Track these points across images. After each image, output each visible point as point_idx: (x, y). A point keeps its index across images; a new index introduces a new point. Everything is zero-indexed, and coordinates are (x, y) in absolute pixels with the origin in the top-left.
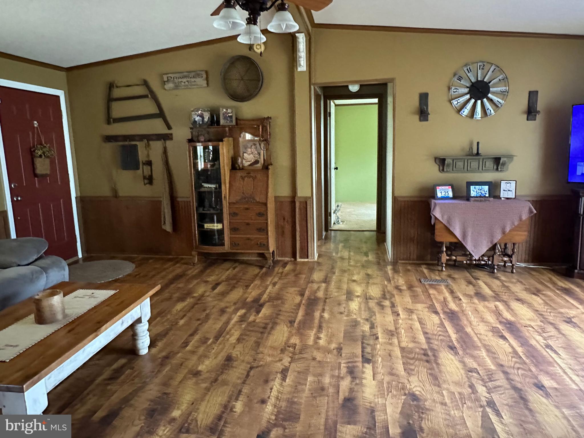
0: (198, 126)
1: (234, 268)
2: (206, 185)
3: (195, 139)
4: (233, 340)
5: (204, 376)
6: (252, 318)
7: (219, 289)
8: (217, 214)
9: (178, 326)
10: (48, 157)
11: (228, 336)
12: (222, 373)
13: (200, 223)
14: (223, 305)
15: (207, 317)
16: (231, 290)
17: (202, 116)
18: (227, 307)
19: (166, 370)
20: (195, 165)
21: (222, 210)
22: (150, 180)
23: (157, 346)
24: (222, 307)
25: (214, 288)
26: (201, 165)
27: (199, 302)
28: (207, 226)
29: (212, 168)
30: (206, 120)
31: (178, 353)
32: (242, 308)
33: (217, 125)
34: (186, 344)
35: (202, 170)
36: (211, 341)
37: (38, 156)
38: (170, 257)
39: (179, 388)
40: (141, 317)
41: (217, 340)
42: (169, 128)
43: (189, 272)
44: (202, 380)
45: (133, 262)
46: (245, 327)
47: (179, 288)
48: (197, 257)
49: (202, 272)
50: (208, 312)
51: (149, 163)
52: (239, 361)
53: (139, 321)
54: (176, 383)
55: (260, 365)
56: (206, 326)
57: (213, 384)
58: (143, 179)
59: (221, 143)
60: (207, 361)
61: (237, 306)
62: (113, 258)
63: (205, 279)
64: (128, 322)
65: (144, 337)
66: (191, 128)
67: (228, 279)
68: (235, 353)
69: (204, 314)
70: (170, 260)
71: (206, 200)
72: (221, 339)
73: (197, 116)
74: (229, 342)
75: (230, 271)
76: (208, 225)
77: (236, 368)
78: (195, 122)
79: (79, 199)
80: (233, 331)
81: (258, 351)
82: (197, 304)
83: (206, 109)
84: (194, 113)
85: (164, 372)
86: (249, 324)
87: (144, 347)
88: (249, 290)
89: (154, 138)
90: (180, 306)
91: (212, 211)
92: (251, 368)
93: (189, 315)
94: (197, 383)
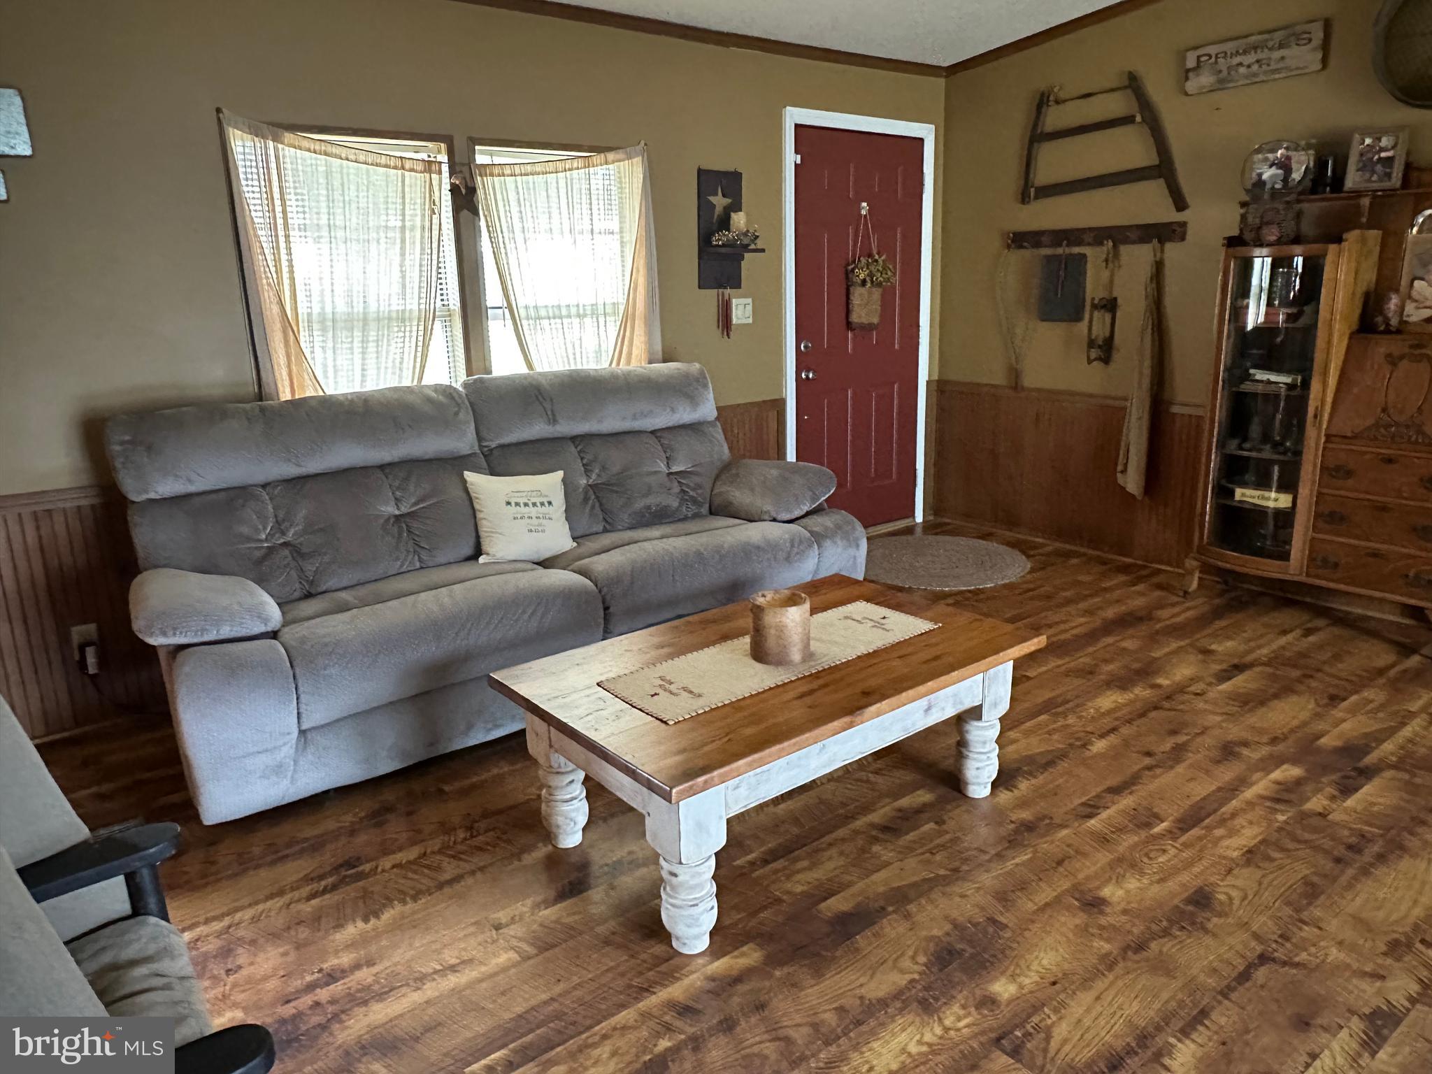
0: (1266, 196)
1: (1308, 632)
2: (1260, 375)
3: (1248, 236)
4: (1233, 846)
5: (1111, 918)
6: (1316, 803)
7: (1240, 682)
8: (1282, 464)
9: (1088, 754)
10: (880, 285)
11: (1219, 832)
12: (1166, 933)
13: (1224, 482)
14: (1235, 732)
15: (1178, 753)
16: (1276, 696)
17: (1285, 166)
18: (1245, 744)
19: (1017, 860)
20: (1239, 313)
21: (1298, 453)
22: (1105, 350)
23: (1015, 787)
24: (1230, 738)
25: (1224, 676)
26: (1255, 315)
27: (1166, 705)
28: (1245, 495)
29: (1290, 325)
30: (1296, 176)
31: (1063, 826)
32: (1294, 761)
33: (1332, 192)
34: (1091, 809)
35: (1256, 329)
36: (1164, 825)
37: (859, 281)
38: (1128, 560)
39: (1033, 922)
40: (981, 705)
41: (1184, 830)
42: (1181, 205)
43: (1164, 614)
44: (1102, 928)
45: (1028, 556)
46: (1286, 822)
47: (1124, 649)
48: (1197, 575)
49: (1203, 621)
50: (1181, 739)
51: (1110, 305)
52: (1230, 920)
53: (975, 713)
54: (1030, 906)
55: (1297, 959)
56: (1166, 779)
57: (1130, 953)
58: (1086, 346)
59: (1332, 248)
60: (1133, 881)
61: (1281, 747)
62: (985, 536)
63: (1204, 643)
64: (943, 709)
65: (984, 757)
66: (1244, 205)
67: (1275, 661)
68: (1227, 890)
69: (1168, 745)
70: (1125, 569)
71: (1256, 420)
72: (1196, 832)
73: (1271, 166)
74: (1220, 851)
75: (1290, 637)
76: (1249, 492)
77: (1215, 935)
78: (1260, 183)
79: (934, 387)
80: (1239, 821)
81: (1305, 915)
82: (1156, 708)
83: (1303, 143)
84: (1260, 156)
85: (1010, 865)
86: (1304, 816)
87: (979, 781)
88: (1338, 713)
89: (1133, 235)
90: (1109, 700)
91: (1267, 453)
92: (1263, 959)
93: (1125, 731)
94: (1083, 931)
